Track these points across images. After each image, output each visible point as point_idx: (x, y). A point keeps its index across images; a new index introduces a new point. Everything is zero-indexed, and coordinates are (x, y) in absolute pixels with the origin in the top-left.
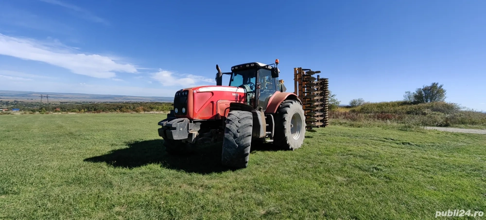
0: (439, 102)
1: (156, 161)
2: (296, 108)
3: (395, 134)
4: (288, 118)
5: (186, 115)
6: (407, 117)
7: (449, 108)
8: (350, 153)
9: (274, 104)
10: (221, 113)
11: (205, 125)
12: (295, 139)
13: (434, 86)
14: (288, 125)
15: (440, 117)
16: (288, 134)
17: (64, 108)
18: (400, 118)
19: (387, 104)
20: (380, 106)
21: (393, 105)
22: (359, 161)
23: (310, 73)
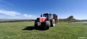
0: (73, 18)
1: (35, 29)
2: (54, 20)
3: (67, 24)
4: (53, 22)
5: (39, 22)
6: (68, 21)
7: (74, 19)
8: (62, 27)
9: (51, 20)
10: (44, 21)
11: (42, 23)
12: (54, 25)
13: (72, 16)
14: (53, 23)
15: (73, 21)
16: (53, 24)
17: (5, 22)
18: (67, 21)
19: (65, 19)
20: (64, 19)
21: (66, 19)
22: (64, 28)
23: (55, 15)
